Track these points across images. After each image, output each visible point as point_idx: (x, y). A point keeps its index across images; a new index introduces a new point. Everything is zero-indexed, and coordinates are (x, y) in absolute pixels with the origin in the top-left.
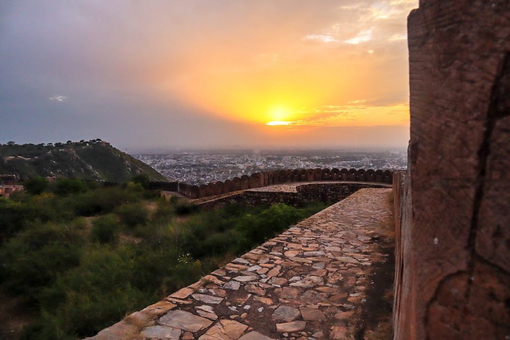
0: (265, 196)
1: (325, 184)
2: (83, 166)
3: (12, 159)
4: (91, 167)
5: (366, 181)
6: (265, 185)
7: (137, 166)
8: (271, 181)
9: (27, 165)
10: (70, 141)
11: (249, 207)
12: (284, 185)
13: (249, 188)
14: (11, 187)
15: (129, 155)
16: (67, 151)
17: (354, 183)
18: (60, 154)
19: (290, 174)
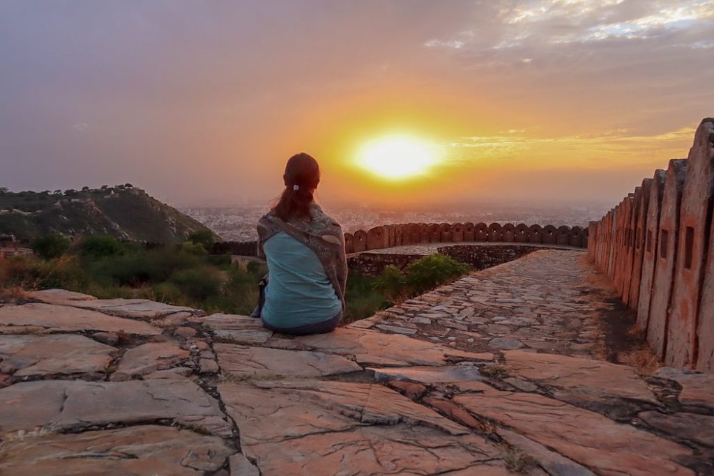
0: (392, 261)
1: (479, 246)
2: (106, 224)
3: (6, 213)
4: (118, 226)
5: (542, 243)
6: (390, 246)
7: (185, 225)
8: (398, 240)
9: (26, 222)
10: (87, 188)
11: (368, 276)
12: (418, 247)
13: (367, 249)
14: (13, 250)
15: (174, 209)
16: (83, 202)
17: (523, 245)
18: (73, 206)
19: (427, 230)
